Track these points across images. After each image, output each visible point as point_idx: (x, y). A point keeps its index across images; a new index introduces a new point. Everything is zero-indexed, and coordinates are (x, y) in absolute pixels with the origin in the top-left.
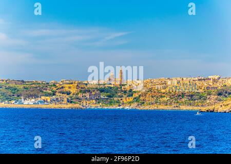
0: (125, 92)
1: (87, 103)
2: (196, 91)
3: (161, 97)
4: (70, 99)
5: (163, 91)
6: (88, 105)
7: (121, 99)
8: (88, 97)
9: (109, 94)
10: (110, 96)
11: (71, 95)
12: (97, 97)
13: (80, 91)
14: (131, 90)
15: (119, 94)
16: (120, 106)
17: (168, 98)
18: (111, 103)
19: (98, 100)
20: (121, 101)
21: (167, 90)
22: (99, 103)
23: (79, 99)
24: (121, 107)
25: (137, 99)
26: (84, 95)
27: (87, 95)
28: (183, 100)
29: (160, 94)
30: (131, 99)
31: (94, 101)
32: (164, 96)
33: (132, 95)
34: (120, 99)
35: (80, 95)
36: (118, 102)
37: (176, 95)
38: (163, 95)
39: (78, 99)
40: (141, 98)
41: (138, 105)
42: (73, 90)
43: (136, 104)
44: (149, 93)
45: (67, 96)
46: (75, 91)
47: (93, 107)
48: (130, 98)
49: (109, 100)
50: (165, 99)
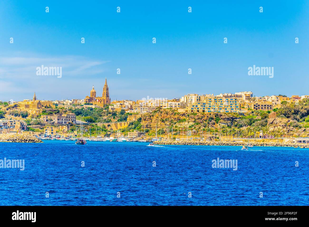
0: (114, 114)
1: (54, 131)
2: (238, 111)
3: (179, 120)
4: (25, 124)
5: (181, 111)
6: (54, 134)
7: (109, 126)
8: (56, 121)
9: (89, 117)
10: (91, 121)
11: (28, 118)
12: (71, 122)
13: (44, 112)
14: (123, 112)
15: (105, 117)
16: (108, 136)
17: (191, 123)
18: (92, 131)
19: (72, 126)
20: (109, 129)
21: (189, 109)
22: (73, 130)
23: (42, 125)
24: (112, 138)
25: (135, 126)
26: (49, 117)
27: (55, 118)
28: (218, 126)
29: (176, 117)
30: (124, 125)
31: (65, 128)
32: (185, 120)
33: (125, 119)
34: (106, 124)
35: (43, 119)
36: (104, 129)
37: (205, 118)
38: (182, 118)
39: (39, 124)
40: (143, 123)
41: (140, 135)
42: (32, 111)
43: (135, 133)
44: (157, 114)
45: (22, 120)
46: (35, 112)
47: (63, 137)
48: (123, 123)
49: (89, 127)
50: (186, 124)
